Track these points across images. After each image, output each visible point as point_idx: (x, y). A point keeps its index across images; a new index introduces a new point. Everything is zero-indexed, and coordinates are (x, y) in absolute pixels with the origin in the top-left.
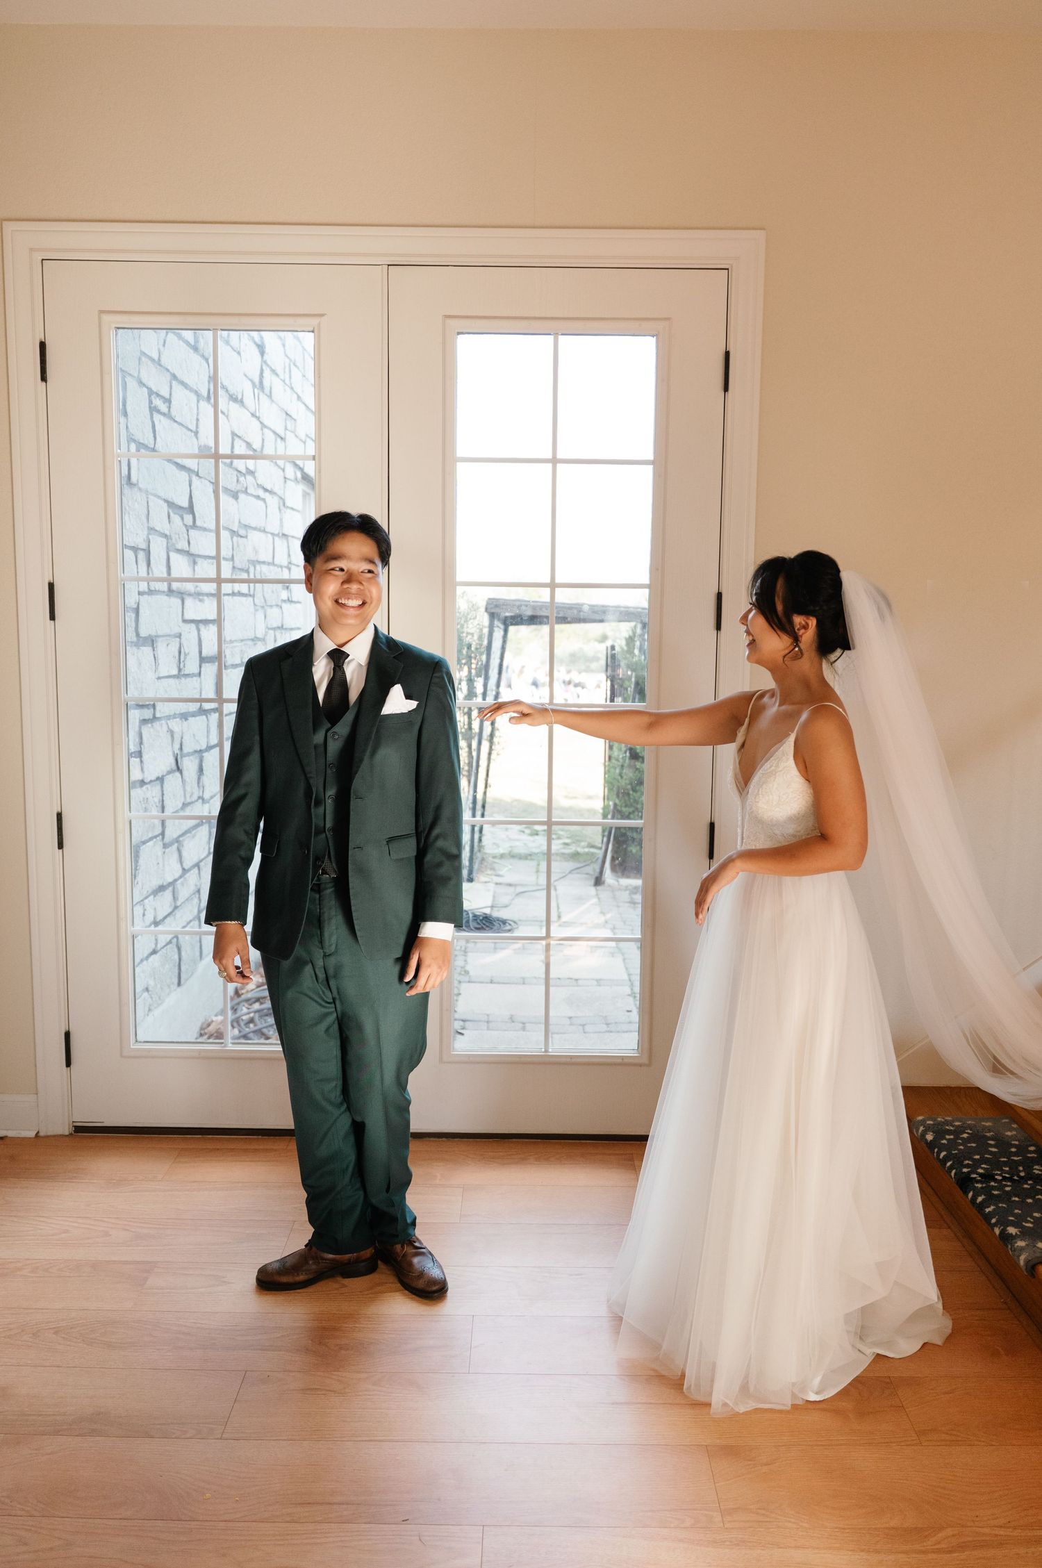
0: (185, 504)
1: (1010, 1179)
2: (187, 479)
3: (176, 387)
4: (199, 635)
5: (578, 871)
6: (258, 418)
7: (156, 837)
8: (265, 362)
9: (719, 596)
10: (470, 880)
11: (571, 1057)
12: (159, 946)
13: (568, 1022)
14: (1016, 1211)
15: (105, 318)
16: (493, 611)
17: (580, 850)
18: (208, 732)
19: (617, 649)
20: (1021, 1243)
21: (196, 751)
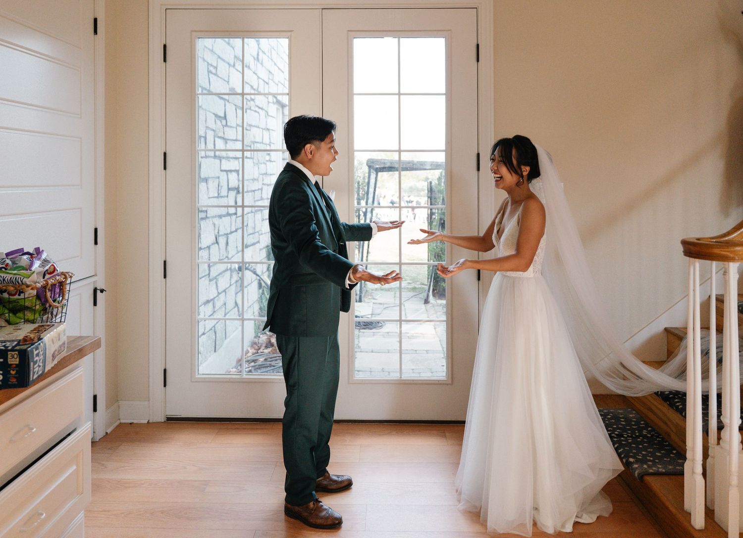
0: (222, 115)
1: (631, 437)
2: (224, 103)
3: (220, 62)
4: (228, 177)
5: (416, 296)
6: (256, 74)
7: (205, 276)
8: (260, 48)
9: (478, 155)
10: (360, 301)
11: (413, 380)
12: (206, 331)
13: (411, 371)
14: (634, 451)
15: (193, 33)
16: (370, 165)
17: (416, 286)
18: (231, 224)
19: (433, 184)
20: (636, 466)
21: (225, 234)
